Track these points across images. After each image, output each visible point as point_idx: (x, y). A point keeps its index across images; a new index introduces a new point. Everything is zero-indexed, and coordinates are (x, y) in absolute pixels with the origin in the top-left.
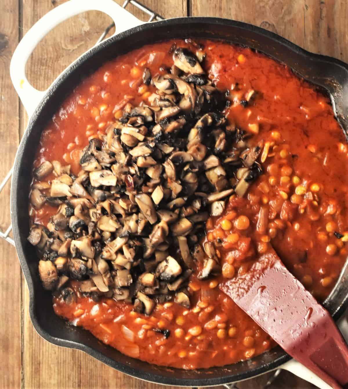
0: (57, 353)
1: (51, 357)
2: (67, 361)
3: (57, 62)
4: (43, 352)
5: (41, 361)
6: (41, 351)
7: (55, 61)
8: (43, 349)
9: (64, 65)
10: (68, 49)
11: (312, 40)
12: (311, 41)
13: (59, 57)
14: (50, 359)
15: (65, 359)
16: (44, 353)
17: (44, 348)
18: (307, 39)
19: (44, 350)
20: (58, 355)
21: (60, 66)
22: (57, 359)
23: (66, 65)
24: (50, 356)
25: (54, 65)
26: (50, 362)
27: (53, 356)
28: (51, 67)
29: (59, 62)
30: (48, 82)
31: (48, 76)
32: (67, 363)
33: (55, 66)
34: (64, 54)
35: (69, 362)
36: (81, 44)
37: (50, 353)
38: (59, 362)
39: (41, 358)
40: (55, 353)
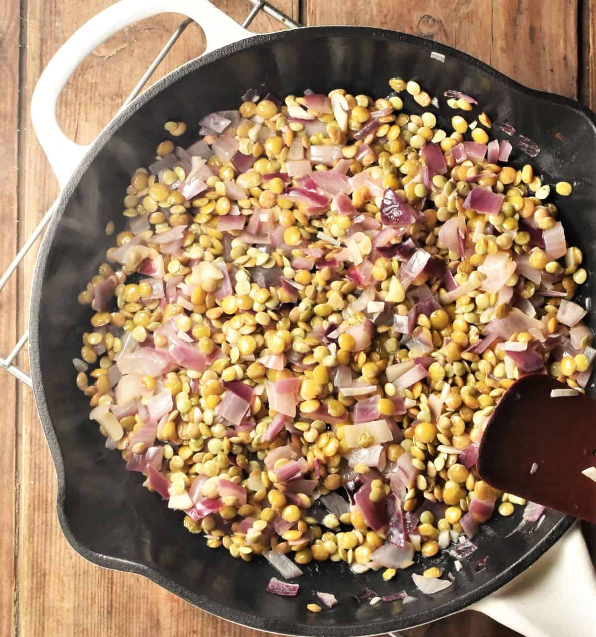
0: (74, 557)
1: (64, 565)
2: (90, 572)
3: (83, 77)
4: (50, 556)
5: (47, 571)
6: (48, 554)
7: (79, 75)
8: (50, 551)
9: (94, 82)
10: (101, 55)
11: (504, 46)
12: (502, 48)
13: (86, 68)
14: (62, 567)
15: (86, 568)
16: (53, 558)
17: (53, 549)
18: (496, 46)
19: (53, 554)
20: (76, 561)
21: (87, 83)
22: (73, 567)
23: (97, 81)
24: (62, 562)
25: (78, 81)
26: (62, 573)
27: (67, 562)
28: (73, 85)
29: (85, 76)
30: (66, 109)
31: (67, 99)
32: (90, 574)
33: (79, 84)
34: (94, 64)
35: (94, 573)
36: (123, 46)
37: (62, 557)
38: (78, 572)
39: (47, 566)
40: (71, 558)
